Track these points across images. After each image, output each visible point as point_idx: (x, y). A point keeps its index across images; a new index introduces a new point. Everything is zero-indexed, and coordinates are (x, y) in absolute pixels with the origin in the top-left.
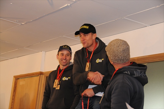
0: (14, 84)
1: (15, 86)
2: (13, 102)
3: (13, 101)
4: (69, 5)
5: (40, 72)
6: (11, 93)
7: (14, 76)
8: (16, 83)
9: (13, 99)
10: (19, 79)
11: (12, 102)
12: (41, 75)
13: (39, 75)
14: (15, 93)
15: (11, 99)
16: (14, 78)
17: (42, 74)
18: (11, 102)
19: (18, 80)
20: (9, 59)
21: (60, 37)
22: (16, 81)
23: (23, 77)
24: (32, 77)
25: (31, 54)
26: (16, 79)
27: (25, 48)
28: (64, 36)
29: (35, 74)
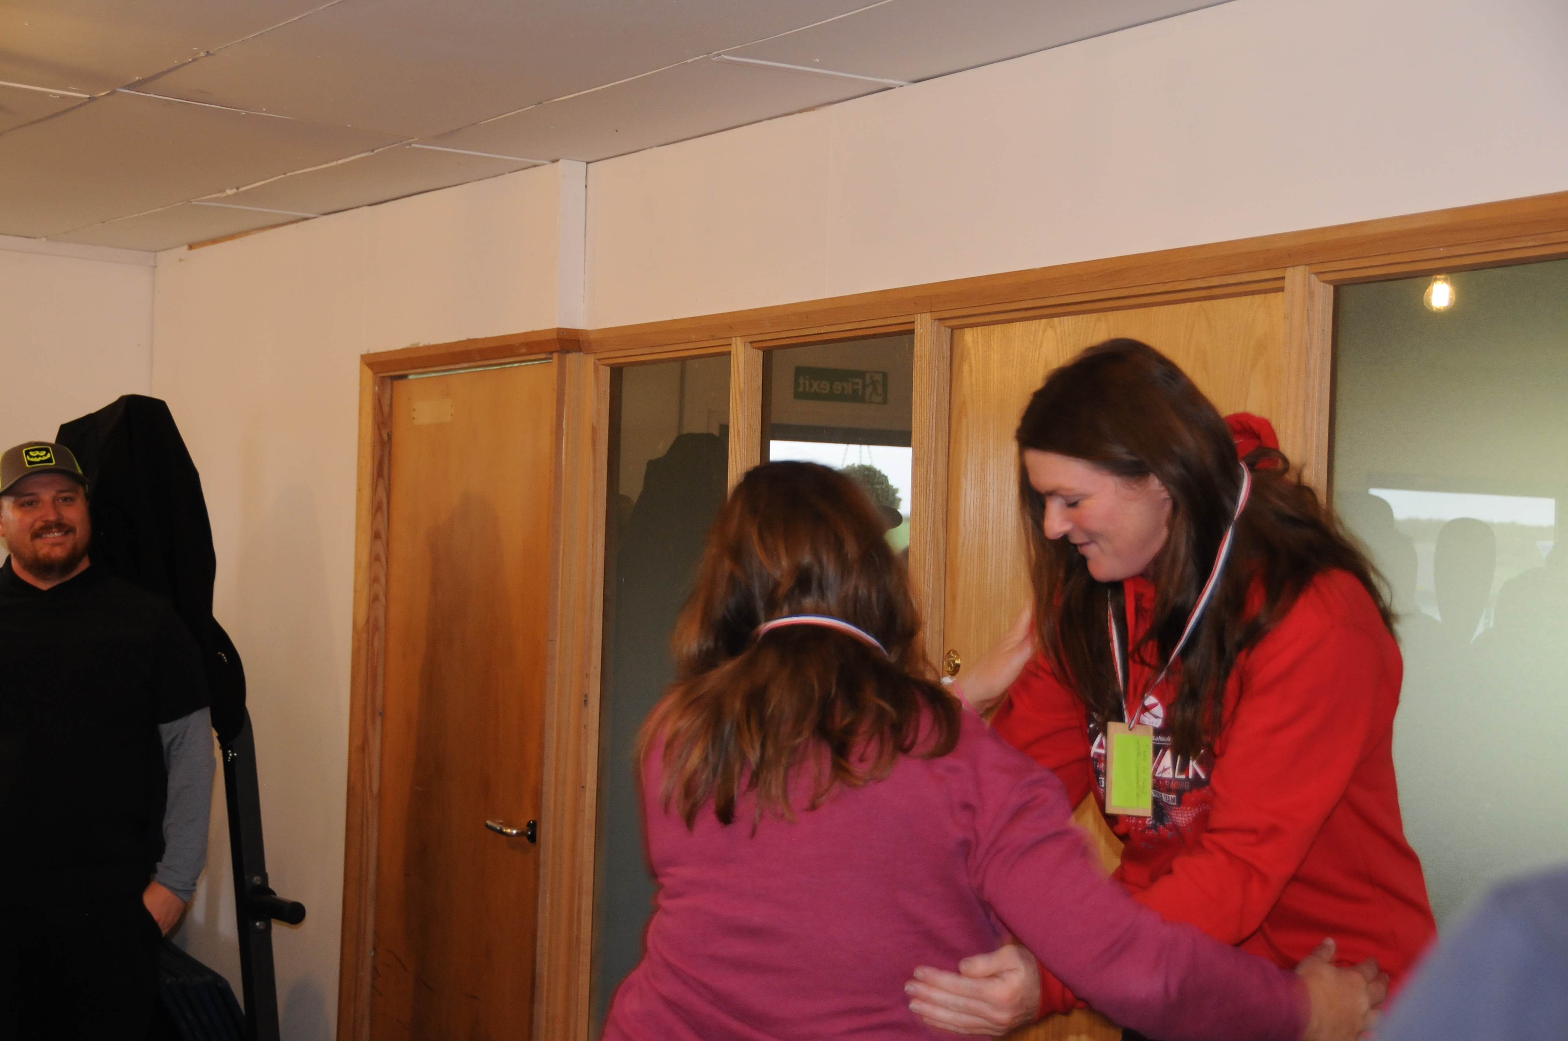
0: (369, 421)
1: (381, 435)
2: (377, 558)
3: (380, 547)
5: (560, 330)
6: (359, 490)
7: (363, 357)
8: (386, 410)
9: (376, 536)
10: (404, 377)
11: (375, 558)
12: (570, 356)
13: (555, 355)
14: (389, 491)
15: (367, 537)
16: (369, 373)
17: (579, 350)
18: (365, 559)
19: (398, 383)
20: (315, 216)
21: (689, 61)
22: (388, 395)
23: (430, 369)
24: (503, 366)
25: (475, 181)
26: (383, 377)
27: (416, 143)
28: (719, 55)
29: (523, 350)
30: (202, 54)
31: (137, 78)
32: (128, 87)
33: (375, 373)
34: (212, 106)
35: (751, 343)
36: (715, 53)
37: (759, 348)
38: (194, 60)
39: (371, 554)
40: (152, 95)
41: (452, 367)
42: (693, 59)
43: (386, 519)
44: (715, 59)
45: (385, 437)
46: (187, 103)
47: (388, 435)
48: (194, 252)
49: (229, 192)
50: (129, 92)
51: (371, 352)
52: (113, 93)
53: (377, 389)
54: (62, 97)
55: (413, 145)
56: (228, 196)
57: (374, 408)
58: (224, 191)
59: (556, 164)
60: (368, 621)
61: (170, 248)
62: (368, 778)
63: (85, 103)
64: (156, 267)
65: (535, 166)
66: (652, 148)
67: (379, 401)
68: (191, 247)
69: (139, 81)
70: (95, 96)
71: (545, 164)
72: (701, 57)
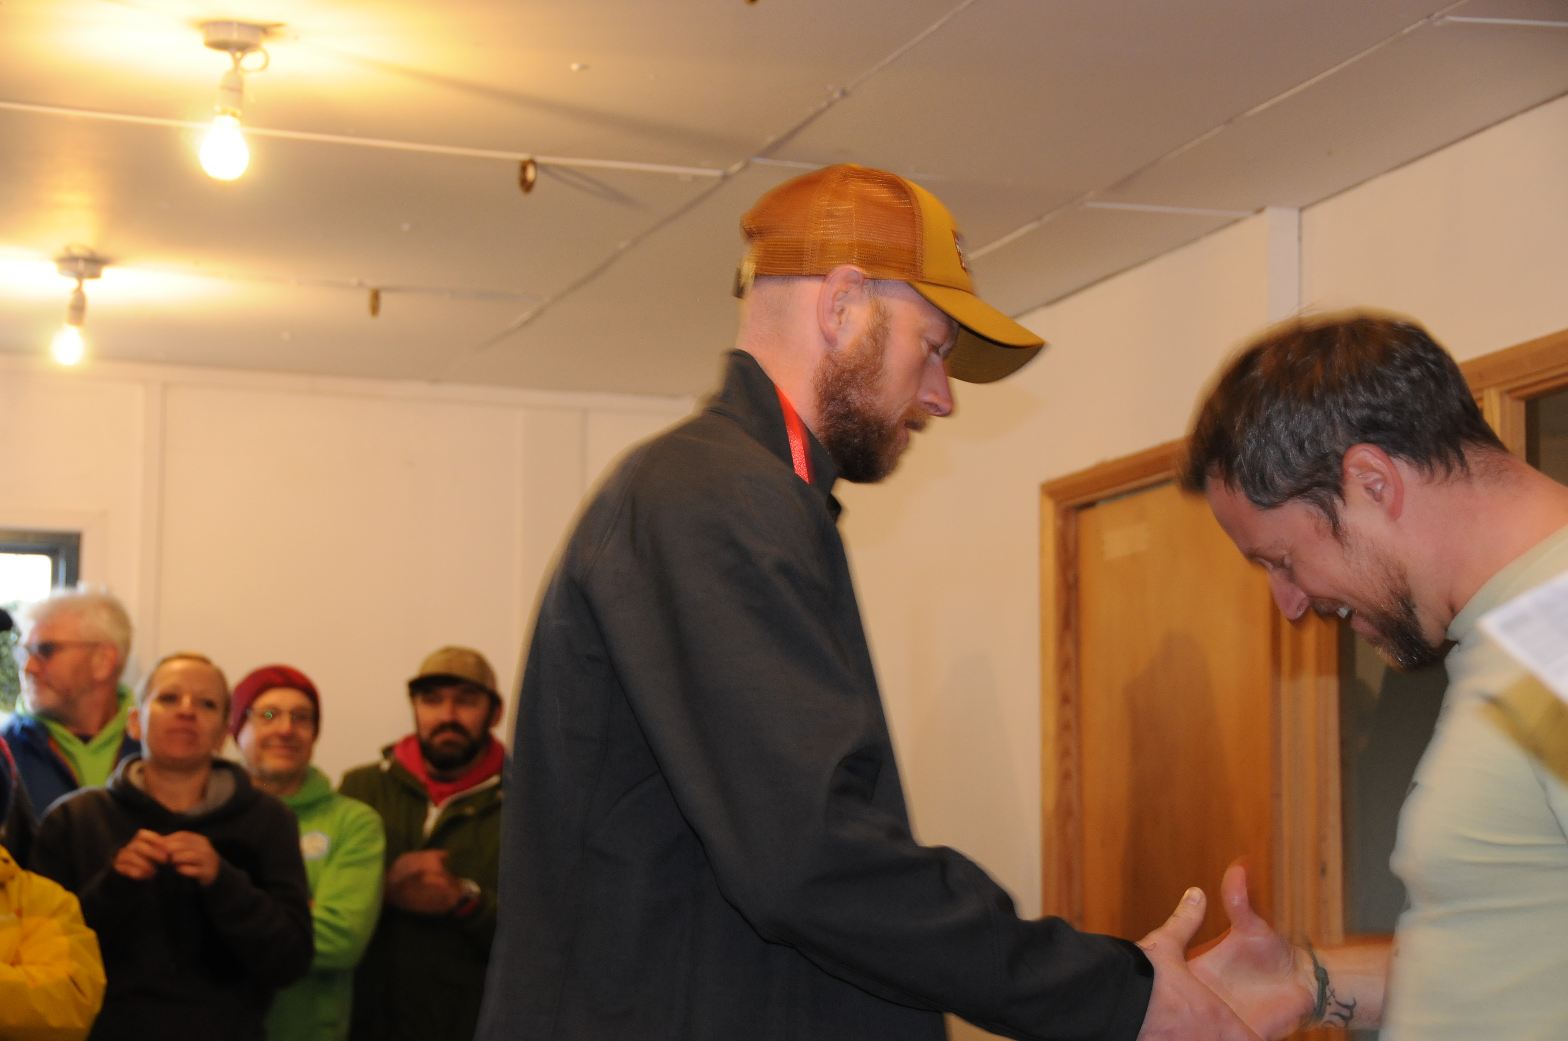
0: (1053, 561)
1: (1066, 579)
2: (1069, 727)
3: (1069, 712)
6: (1045, 645)
7: (1043, 486)
8: (1071, 547)
9: (1068, 699)
14: (1080, 644)
15: (1054, 702)
16: (1051, 504)
18: (1055, 729)
21: (1406, 31)
22: (1073, 530)
23: (1120, 489)
26: (1066, 507)
27: (1089, 201)
28: (1442, 17)
30: (837, 95)
31: (770, 139)
32: (764, 155)
33: (1058, 503)
35: (1510, 392)
36: (1437, 14)
37: (1520, 398)
38: (830, 105)
39: (1059, 721)
40: (789, 163)
42: (1412, 28)
43: (1078, 680)
44: (1438, 24)
45: (1071, 580)
47: (1074, 577)
50: (765, 161)
51: (1052, 478)
52: (747, 166)
53: (1059, 522)
54: (696, 179)
55: (1086, 205)
57: (1057, 546)
59: (1260, 217)
60: (1059, 805)
63: (717, 185)
65: (1236, 221)
66: (1376, 176)
67: (1063, 537)
69: (774, 143)
70: (729, 172)
71: (1247, 217)
72: (1421, 23)
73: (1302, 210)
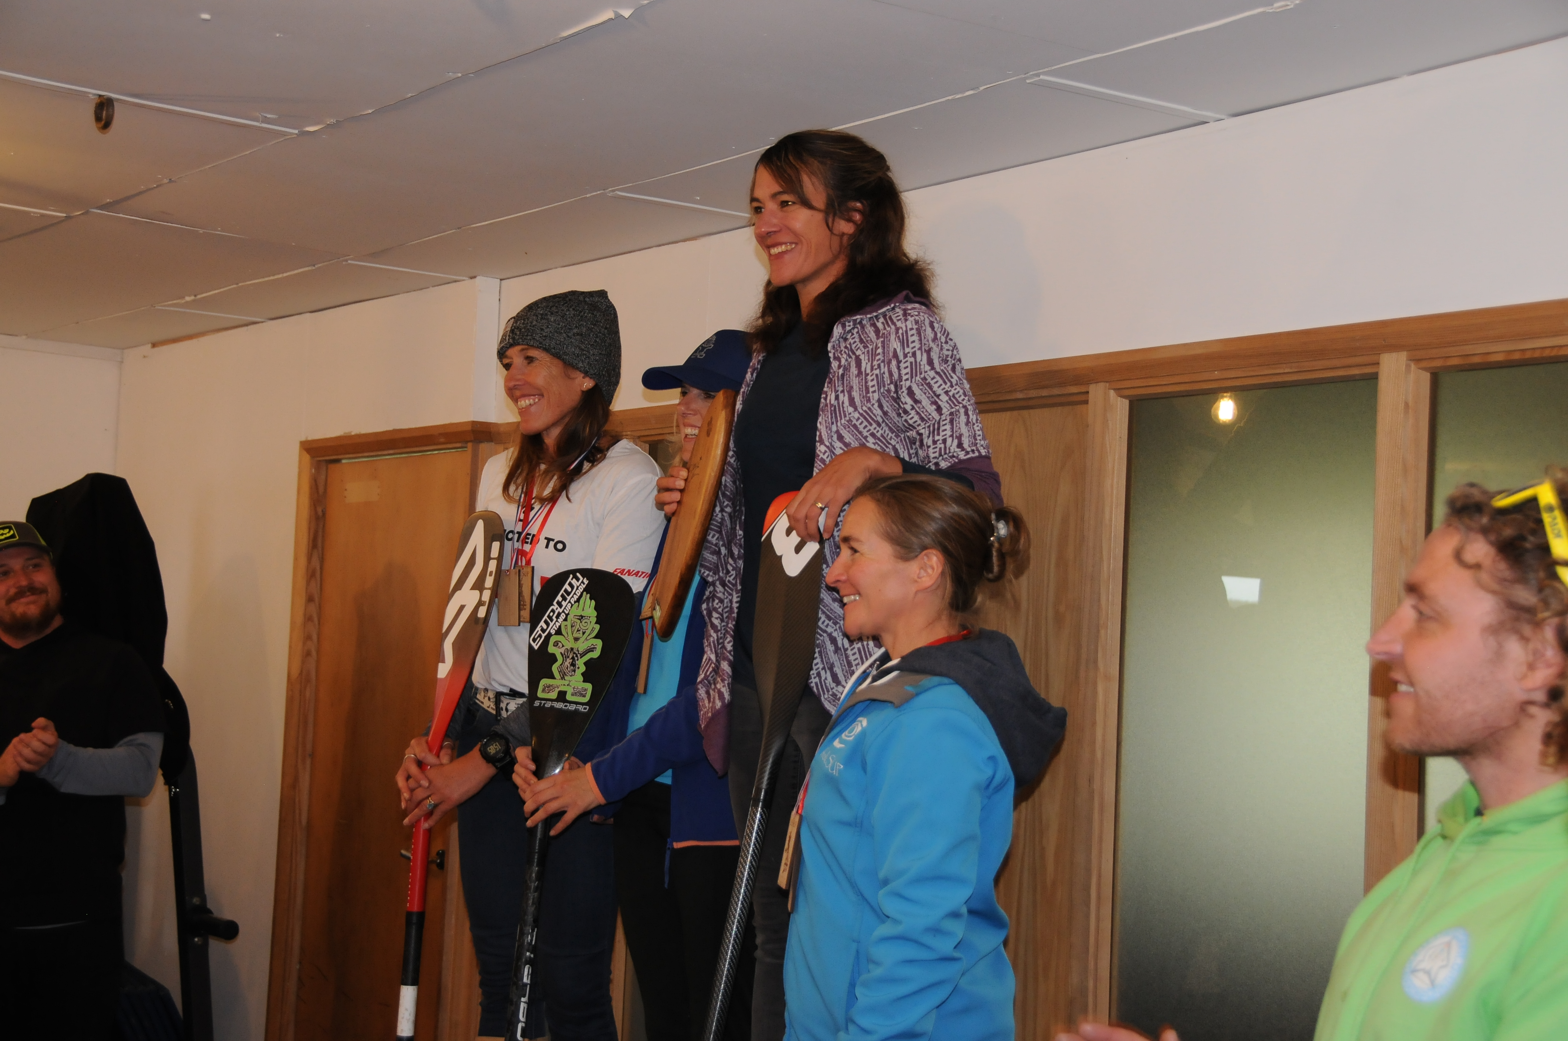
0: (306, 500)
1: (316, 513)
2: (310, 619)
3: (313, 609)
4: (626, 13)
5: (474, 423)
6: (296, 559)
7: (302, 443)
8: (321, 489)
9: (310, 599)
10: (338, 461)
11: (308, 619)
12: (484, 447)
13: (470, 445)
14: (322, 560)
15: (302, 600)
16: (307, 457)
17: (491, 440)
18: (300, 619)
19: (332, 467)
20: (263, 320)
21: (588, 195)
22: (323, 477)
23: (360, 455)
24: (425, 453)
25: (404, 293)
26: (320, 461)
27: (352, 259)
28: (614, 191)
29: (442, 440)
30: (166, 181)
31: (107, 200)
32: (101, 208)
33: (313, 457)
34: (173, 225)
35: (639, 437)
36: (610, 189)
37: (645, 442)
38: (158, 186)
39: (305, 615)
40: (121, 215)
41: (380, 453)
42: (592, 194)
43: (319, 585)
44: (610, 194)
45: (320, 513)
46: (150, 222)
47: (322, 511)
48: (156, 349)
49: (188, 299)
50: (102, 212)
51: (310, 439)
52: (87, 213)
53: (313, 470)
54: (43, 215)
55: (349, 262)
56: (187, 302)
57: (311, 488)
58: (184, 298)
59: (473, 280)
60: (301, 673)
61: (135, 347)
62: (297, 812)
63: (62, 221)
64: (122, 362)
65: (456, 281)
66: (556, 268)
67: (315, 481)
68: (154, 345)
69: (110, 203)
70: (72, 215)
71: (464, 280)
72: (599, 192)
73: (501, 280)
